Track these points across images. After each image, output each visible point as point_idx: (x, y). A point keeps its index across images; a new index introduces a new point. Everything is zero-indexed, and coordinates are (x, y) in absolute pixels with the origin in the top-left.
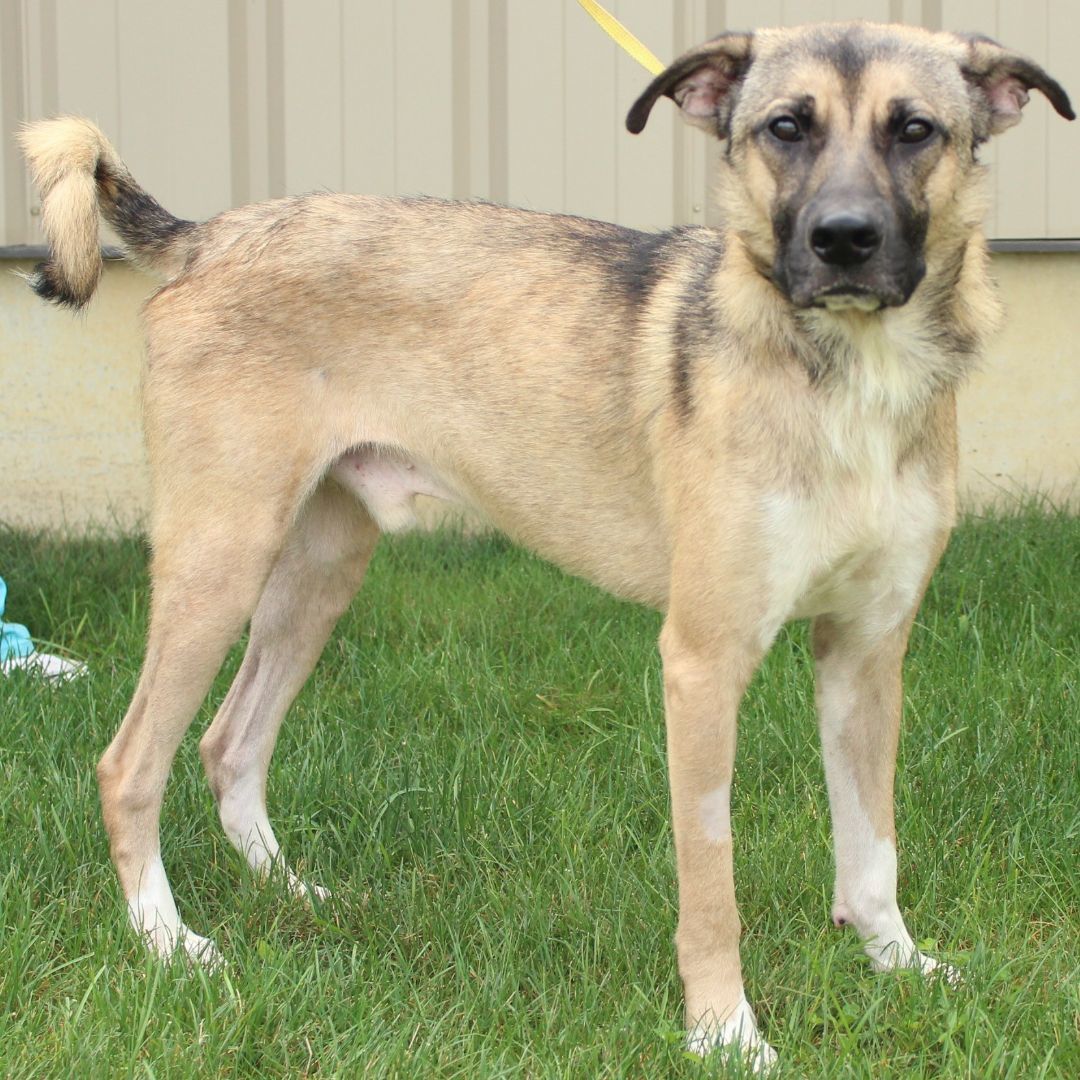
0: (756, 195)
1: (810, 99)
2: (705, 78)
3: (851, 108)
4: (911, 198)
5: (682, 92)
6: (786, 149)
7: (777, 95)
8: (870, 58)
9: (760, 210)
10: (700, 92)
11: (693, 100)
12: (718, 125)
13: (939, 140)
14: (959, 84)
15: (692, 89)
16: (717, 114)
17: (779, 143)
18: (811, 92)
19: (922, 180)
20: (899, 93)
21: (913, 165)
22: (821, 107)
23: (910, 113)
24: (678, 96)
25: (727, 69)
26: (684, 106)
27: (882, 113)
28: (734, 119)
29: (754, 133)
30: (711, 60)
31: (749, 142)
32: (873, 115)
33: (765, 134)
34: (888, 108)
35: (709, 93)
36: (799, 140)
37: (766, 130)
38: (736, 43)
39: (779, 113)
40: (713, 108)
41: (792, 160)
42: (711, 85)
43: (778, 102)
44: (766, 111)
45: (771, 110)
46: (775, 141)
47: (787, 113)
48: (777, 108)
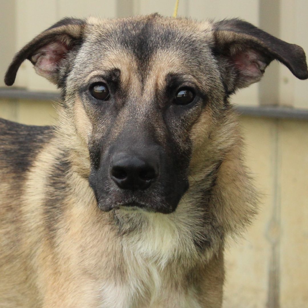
0: (80, 130)
1: (117, 70)
2: (53, 47)
3: (143, 81)
4: (179, 141)
5: (37, 55)
6: (99, 105)
7: (96, 68)
8: (157, 47)
9: (82, 139)
10: (48, 57)
11: (43, 60)
12: (58, 78)
13: (200, 103)
14: (211, 61)
15: (44, 54)
16: (57, 71)
17: (95, 101)
18: (118, 66)
19: (189, 129)
20: (174, 70)
21: (182, 120)
22: (124, 77)
23: (181, 83)
24: (34, 58)
25: (68, 43)
26: (37, 64)
27: (162, 82)
28: (69, 78)
29: (81, 90)
30: (58, 38)
31: (76, 95)
32: (156, 84)
33: (86, 94)
34: (166, 80)
35: (54, 57)
36: (108, 99)
37: (87, 91)
38: (74, 29)
39: (97, 80)
40: (56, 67)
41: (103, 113)
42: (55, 52)
43: (95, 73)
44: (88, 78)
45: (92, 78)
46: (93, 99)
47: (102, 80)
48: (95, 76)
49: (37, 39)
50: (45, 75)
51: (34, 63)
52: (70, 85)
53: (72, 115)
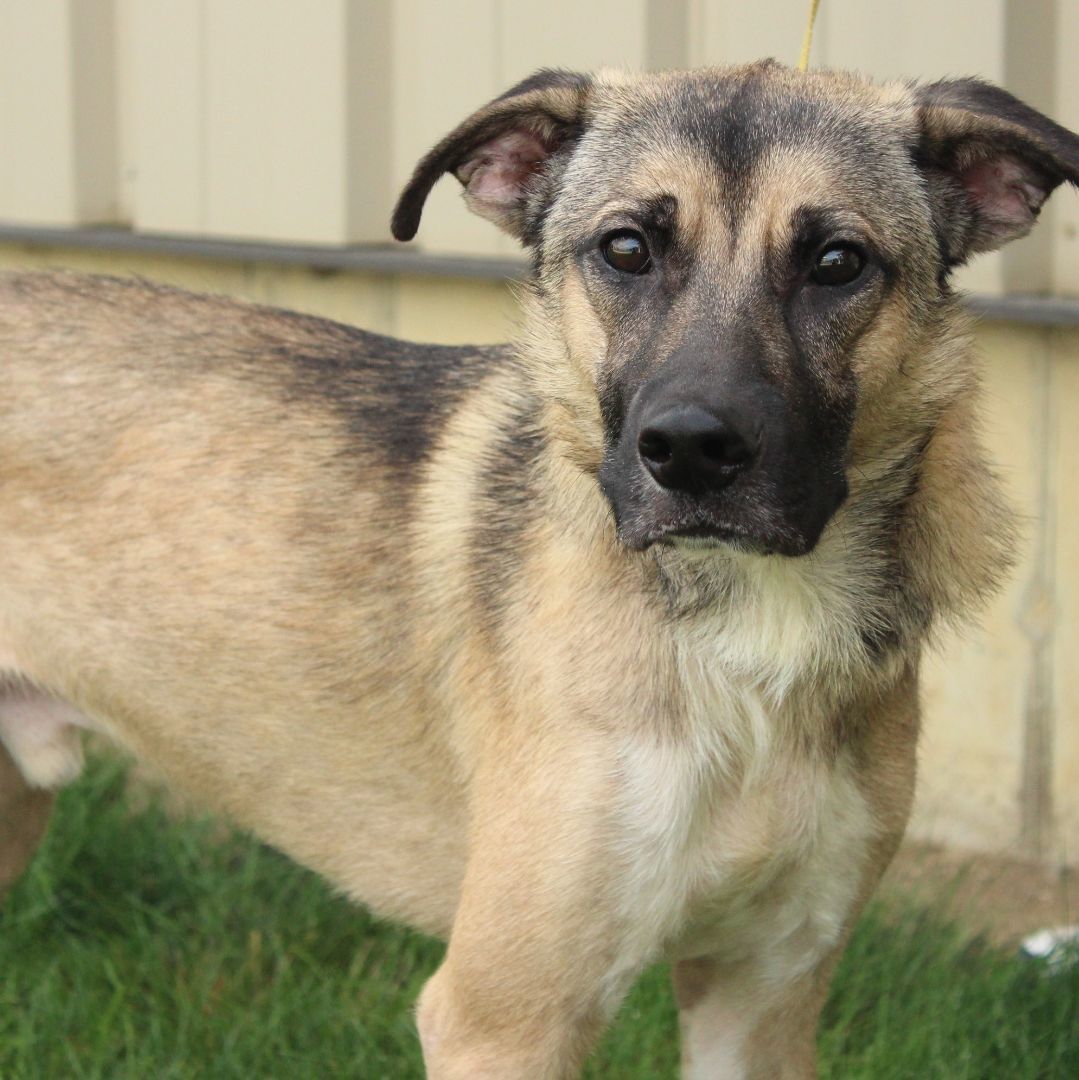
0: (577, 351)
1: (670, 199)
2: (509, 143)
3: (733, 225)
4: (823, 375)
5: (470, 165)
6: (623, 285)
7: (619, 194)
8: (770, 140)
9: (583, 374)
10: (497, 168)
11: (486, 177)
12: (522, 222)
13: (878, 281)
14: (909, 179)
15: (487, 161)
16: (522, 204)
17: (615, 275)
18: (670, 187)
19: (850, 345)
20: (814, 199)
21: (832, 323)
22: (686, 216)
23: (829, 232)
24: (463, 172)
25: (547, 133)
26: (470, 187)
27: (782, 232)
28: (549, 221)
29: (579, 250)
30: (523, 120)
31: (568, 262)
32: (768, 235)
33: (592, 259)
34: (792, 224)
35: (513, 168)
36: (647, 270)
37: (595, 252)
38: (561, 99)
39: (617, 224)
40: (517, 194)
41: (633, 305)
42: (515, 156)
43: (615, 205)
44: (597, 219)
45: (605, 218)
46: (608, 270)
47: (630, 224)
48: (615, 214)
49: (471, 124)
50: (490, 213)
51: (465, 183)
52: (553, 237)
53: (557, 312)
